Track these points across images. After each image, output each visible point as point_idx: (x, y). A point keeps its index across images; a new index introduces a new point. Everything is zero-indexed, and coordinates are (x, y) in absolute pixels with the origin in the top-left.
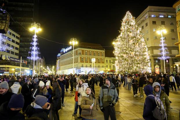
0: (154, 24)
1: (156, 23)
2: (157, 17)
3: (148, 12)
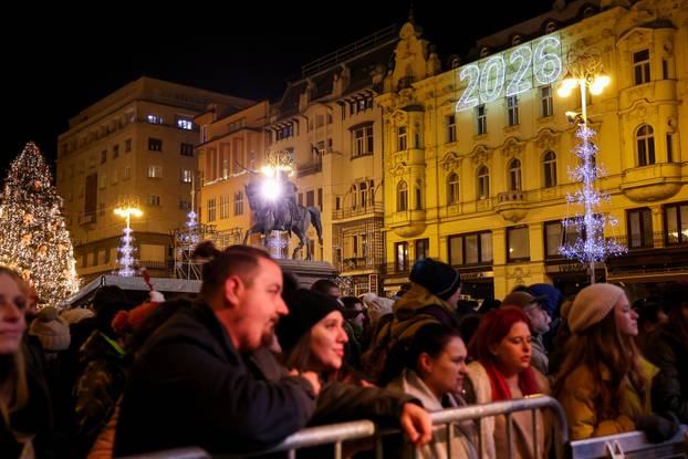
0: (155, 149)
1: (163, 148)
2: (168, 126)
3: (138, 100)
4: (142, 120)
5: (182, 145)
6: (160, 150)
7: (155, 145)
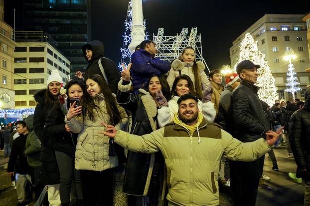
2: (278, 30)
3: (266, 23)
4: (268, 30)
5: (285, 37)
6: (276, 40)
7: (274, 39)
